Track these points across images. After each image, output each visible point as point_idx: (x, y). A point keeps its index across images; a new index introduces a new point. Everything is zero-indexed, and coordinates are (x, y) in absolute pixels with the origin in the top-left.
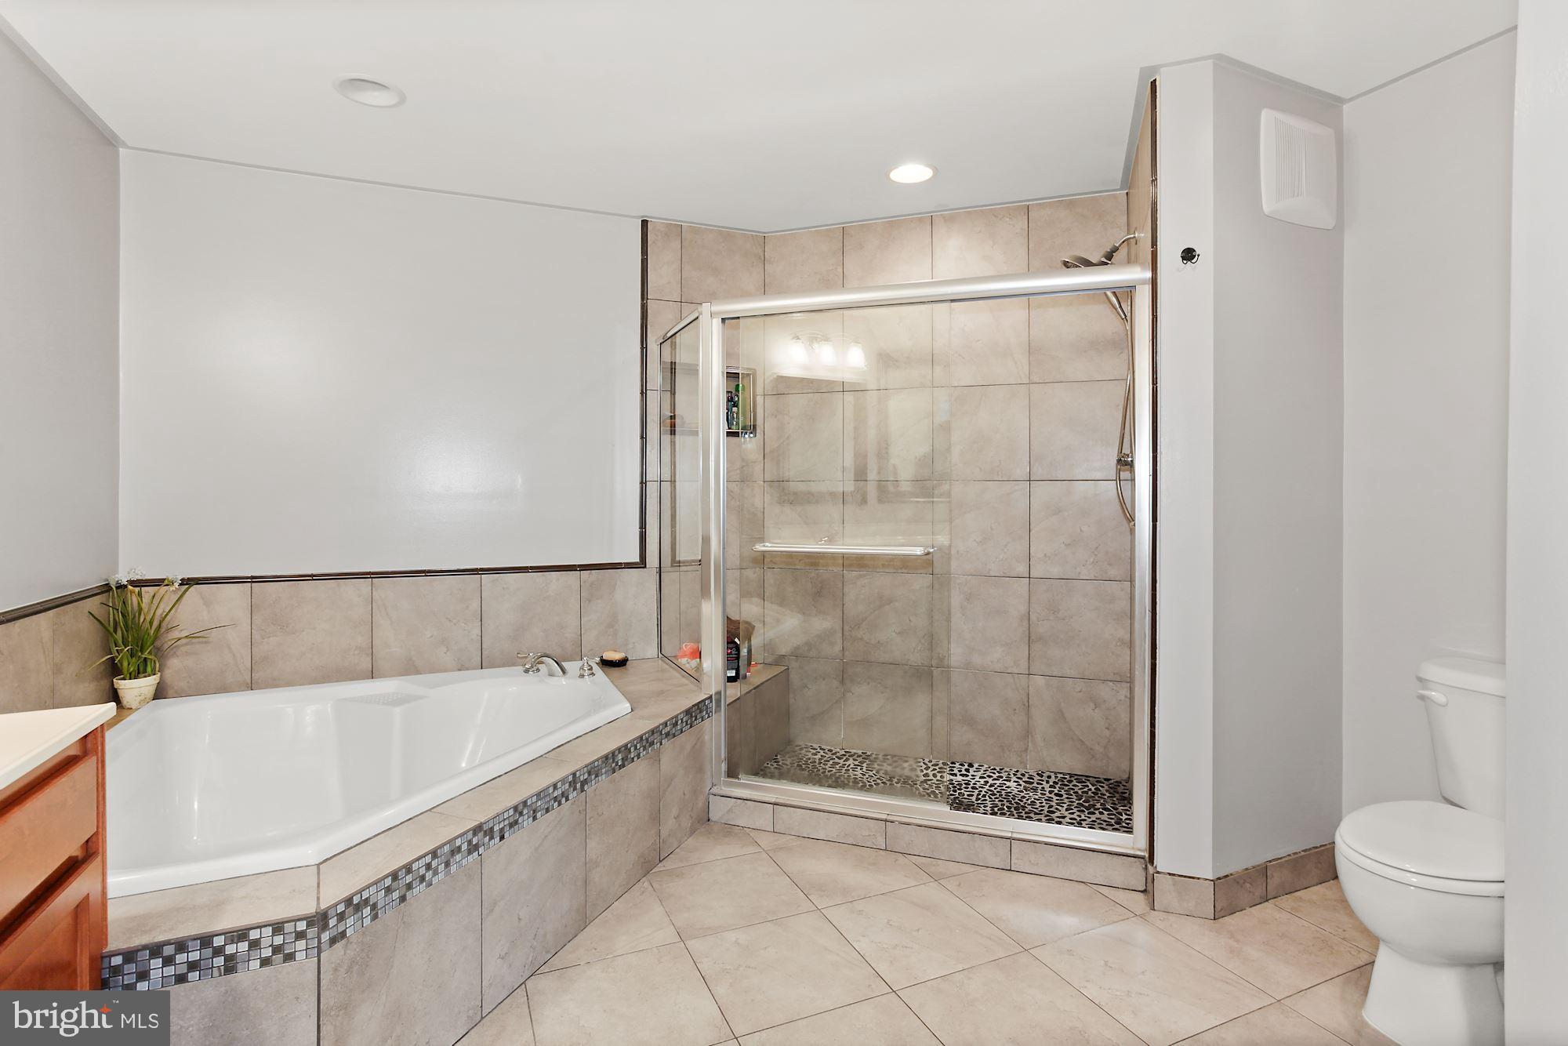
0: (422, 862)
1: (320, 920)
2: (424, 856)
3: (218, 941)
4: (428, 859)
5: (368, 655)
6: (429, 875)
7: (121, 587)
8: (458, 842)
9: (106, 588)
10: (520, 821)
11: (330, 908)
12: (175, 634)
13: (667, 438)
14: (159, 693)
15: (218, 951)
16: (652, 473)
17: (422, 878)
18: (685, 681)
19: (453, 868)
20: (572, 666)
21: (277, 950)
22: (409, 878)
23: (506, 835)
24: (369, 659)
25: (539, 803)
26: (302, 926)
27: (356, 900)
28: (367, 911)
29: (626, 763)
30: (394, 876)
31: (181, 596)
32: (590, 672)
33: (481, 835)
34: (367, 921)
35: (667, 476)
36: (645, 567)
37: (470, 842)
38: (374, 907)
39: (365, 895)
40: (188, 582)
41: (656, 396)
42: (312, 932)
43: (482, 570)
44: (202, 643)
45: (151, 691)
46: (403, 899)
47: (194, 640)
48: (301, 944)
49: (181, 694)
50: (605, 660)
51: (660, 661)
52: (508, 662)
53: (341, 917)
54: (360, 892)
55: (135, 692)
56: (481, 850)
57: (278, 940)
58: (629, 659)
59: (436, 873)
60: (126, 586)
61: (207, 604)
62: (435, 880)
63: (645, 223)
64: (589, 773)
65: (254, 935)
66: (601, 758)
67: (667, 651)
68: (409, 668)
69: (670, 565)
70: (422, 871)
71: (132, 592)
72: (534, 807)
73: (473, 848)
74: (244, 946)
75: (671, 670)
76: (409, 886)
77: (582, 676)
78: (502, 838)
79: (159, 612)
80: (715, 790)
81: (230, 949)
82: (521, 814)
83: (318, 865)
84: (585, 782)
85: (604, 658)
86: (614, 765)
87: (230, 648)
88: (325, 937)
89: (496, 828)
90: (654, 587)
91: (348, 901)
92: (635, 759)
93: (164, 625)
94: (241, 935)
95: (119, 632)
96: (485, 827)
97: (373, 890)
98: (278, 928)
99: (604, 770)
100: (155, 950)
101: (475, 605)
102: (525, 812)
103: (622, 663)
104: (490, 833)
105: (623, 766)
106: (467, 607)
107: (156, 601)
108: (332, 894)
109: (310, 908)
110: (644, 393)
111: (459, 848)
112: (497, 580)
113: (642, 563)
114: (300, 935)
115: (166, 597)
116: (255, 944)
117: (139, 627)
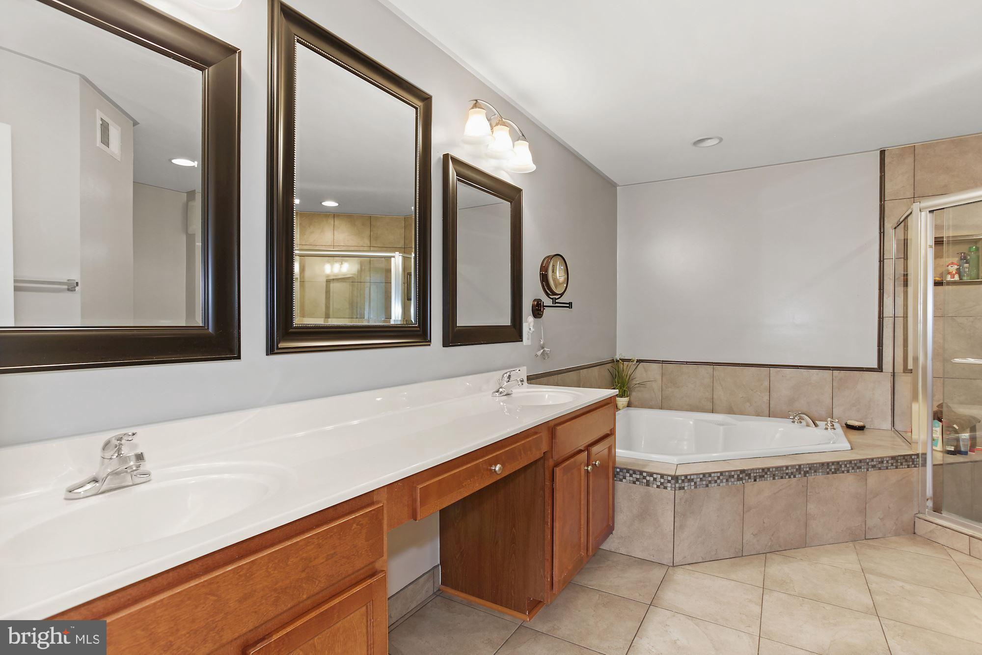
0: (716, 475)
1: (676, 478)
2: (717, 472)
3: (645, 474)
4: (719, 475)
5: (711, 402)
6: (719, 481)
7: (618, 361)
8: (733, 473)
9: (613, 361)
10: (766, 476)
11: (679, 476)
12: (634, 382)
13: (900, 289)
14: (629, 405)
15: (644, 478)
16: (888, 311)
17: (716, 482)
18: (903, 444)
19: (730, 484)
20: (821, 424)
21: (662, 484)
22: (710, 479)
23: (758, 480)
24: (711, 404)
25: (777, 472)
26: (670, 478)
27: (689, 477)
28: (693, 484)
29: (838, 472)
30: (704, 475)
31: (637, 367)
32: (832, 427)
33: (744, 475)
34: (693, 488)
35: (900, 312)
36: (882, 371)
37: (738, 476)
38: (695, 483)
39: (692, 477)
40: (639, 361)
41: (891, 262)
42: (673, 482)
43: (770, 365)
44: (643, 387)
45: (625, 404)
46: (707, 486)
47: (642, 386)
48: (669, 485)
49: (636, 407)
50: (848, 425)
51: (893, 433)
52: (784, 416)
53: (683, 481)
54: (691, 475)
55: (621, 403)
56: (744, 481)
57: (662, 481)
58: (866, 427)
59: (722, 482)
60: (619, 361)
61: (646, 371)
62: (721, 484)
63: (883, 153)
64: (810, 469)
65: (655, 476)
66: (819, 463)
67: (898, 426)
68: (730, 411)
69: (902, 371)
70: (716, 478)
71: (621, 363)
72: (774, 473)
73: (739, 479)
74: (652, 479)
75: (897, 438)
76: (710, 482)
77: (827, 429)
78: (755, 480)
79: (629, 372)
80: (920, 515)
81: (648, 478)
82: (766, 473)
83: (677, 465)
84: (806, 473)
85: (848, 423)
86: (828, 470)
87: (654, 391)
88: (677, 485)
89: (752, 475)
90: (889, 386)
91: (686, 476)
92: (845, 472)
93: (631, 377)
94: (651, 474)
95: (616, 378)
96: (746, 472)
97: (695, 477)
98: (662, 476)
99: (820, 471)
100: (628, 471)
101: (766, 383)
102: (768, 473)
103: (861, 428)
104: (749, 475)
105: (835, 473)
106: (762, 385)
107: (628, 368)
108: (681, 472)
109: (673, 473)
110: (881, 261)
111: (733, 476)
112: (779, 371)
113: (880, 369)
114: (669, 482)
115: (632, 367)
116: (655, 479)
117: (623, 377)
